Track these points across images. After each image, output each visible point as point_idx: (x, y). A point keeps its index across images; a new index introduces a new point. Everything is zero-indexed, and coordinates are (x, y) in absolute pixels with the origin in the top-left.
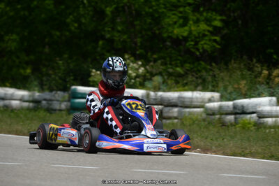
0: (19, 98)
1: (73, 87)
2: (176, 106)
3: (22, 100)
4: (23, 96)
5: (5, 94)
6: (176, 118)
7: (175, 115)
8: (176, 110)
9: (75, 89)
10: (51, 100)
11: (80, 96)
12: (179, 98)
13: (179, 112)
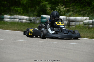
0: (25, 19)
2: (74, 22)
3: (26, 20)
4: (26, 19)
5: (21, 18)
7: (74, 25)
8: (74, 23)
9: (42, 16)
10: (35, 20)
11: (44, 18)
12: (75, 19)
13: (75, 24)
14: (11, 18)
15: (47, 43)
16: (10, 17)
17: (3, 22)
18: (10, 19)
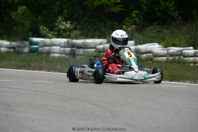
0: (5, 46)
1: (31, 39)
2: (81, 48)
3: (7, 47)
4: (7, 45)
6: (82, 55)
7: (81, 53)
8: (81, 50)
9: (31, 40)
10: (20, 47)
12: (83, 43)
13: (83, 52)
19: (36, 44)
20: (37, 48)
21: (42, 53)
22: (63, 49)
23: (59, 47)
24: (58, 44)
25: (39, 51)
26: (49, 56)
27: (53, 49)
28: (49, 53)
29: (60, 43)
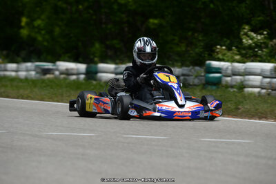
1: (208, 62)
9: (210, 64)
10: (188, 75)
11: (214, 70)
14: (119, 70)
15: (222, 142)
16: (116, 69)
17: (94, 82)
18: (117, 74)
19: (218, 70)
20: (220, 79)
21: (228, 86)
22: (268, 80)
23: (260, 78)
24: (259, 71)
25: (224, 83)
26: (243, 91)
27: (249, 80)
28: (242, 86)
29: (262, 70)
